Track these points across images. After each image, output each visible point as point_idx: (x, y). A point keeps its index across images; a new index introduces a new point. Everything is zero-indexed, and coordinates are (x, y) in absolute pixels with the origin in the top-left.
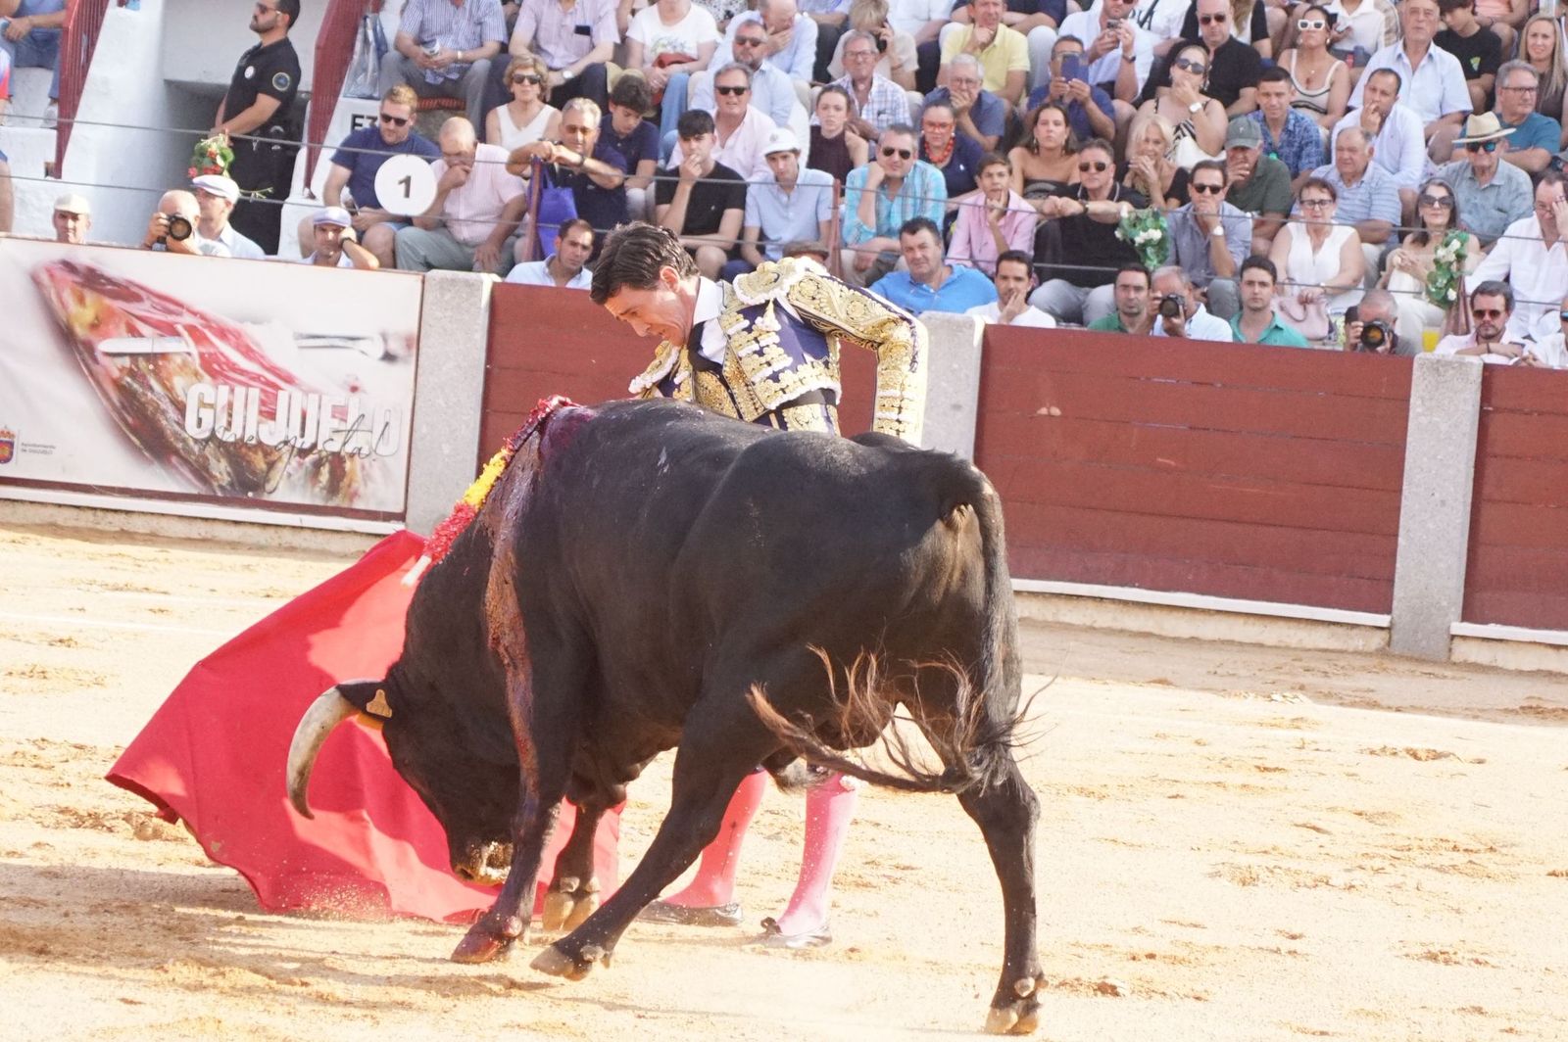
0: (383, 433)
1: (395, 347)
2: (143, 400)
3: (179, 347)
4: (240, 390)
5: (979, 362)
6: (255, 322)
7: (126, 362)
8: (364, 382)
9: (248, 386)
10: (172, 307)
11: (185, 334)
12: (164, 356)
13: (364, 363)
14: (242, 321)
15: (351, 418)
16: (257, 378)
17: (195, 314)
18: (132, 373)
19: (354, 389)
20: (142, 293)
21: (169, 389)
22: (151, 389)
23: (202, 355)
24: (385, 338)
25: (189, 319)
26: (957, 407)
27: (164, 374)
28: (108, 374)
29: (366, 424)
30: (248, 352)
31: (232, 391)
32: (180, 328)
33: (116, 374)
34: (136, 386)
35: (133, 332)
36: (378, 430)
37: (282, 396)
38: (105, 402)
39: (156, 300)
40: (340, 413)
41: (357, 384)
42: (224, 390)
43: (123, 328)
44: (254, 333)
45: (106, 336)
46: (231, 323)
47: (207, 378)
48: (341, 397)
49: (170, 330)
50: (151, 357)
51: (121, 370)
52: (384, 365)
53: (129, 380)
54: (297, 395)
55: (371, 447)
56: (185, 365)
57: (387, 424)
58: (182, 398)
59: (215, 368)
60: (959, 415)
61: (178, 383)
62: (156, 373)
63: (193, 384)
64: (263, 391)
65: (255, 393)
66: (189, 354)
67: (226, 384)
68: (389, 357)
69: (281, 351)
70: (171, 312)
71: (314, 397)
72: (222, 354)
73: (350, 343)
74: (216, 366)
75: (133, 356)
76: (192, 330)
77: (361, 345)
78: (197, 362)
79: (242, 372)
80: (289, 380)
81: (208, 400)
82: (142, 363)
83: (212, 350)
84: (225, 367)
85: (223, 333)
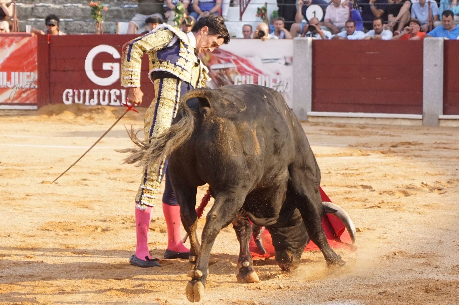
0: (286, 86)
1: (288, 61)
2: (223, 81)
3: (232, 66)
4: (248, 77)
5: (442, 52)
6: (251, 56)
7: (218, 71)
8: (281, 71)
9: (250, 75)
10: (228, 54)
11: (233, 62)
12: (228, 69)
13: (280, 66)
14: (247, 57)
15: (278, 82)
16: (252, 73)
17: (235, 56)
18: (220, 74)
19: (278, 74)
20: (221, 51)
21: (230, 78)
22: (225, 78)
23: (237, 67)
24: (285, 58)
25: (233, 57)
26: (436, 65)
27: (228, 74)
28: (213, 74)
29: (282, 84)
30: (249, 65)
31: (246, 77)
32: (231, 60)
33: (216, 74)
34: (221, 78)
35: (219, 62)
36: (285, 85)
37: (259, 78)
38: (213, 83)
39: (224, 53)
40: (275, 81)
41: (278, 72)
42: (244, 77)
43: (217, 62)
44: (251, 60)
45: (212, 64)
46: (244, 58)
47: (239, 74)
48: (274, 76)
49: (228, 61)
50: (225, 69)
51: (217, 73)
52: (285, 67)
53: (219, 76)
54: (263, 77)
55: (283, 90)
56: (233, 71)
57: (287, 83)
58: (233, 80)
59: (241, 71)
60: (437, 68)
61: (232, 76)
62: (226, 74)
63: (236, 76)
64: (254, 77)
65: (252, 77)
66: (234, 67)
67: (244, 75)
68: (287, 64)
69: (258, 64)
70: (228, 56)
71: (267, 77)
72: (243, 67)
73: (276, 61)
74: (241, 70)
75: (220, 69)
76: (234, 60)
77: (279, 61)
78: (236, 69)
79: (248, 71)
80: (261, 72)
81: (240, 80)
82: (222, 71)
83: (240, 66)
84: (244, 70)
85: (243, 61)
